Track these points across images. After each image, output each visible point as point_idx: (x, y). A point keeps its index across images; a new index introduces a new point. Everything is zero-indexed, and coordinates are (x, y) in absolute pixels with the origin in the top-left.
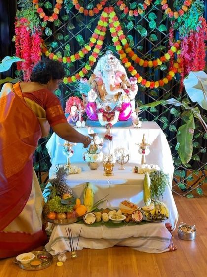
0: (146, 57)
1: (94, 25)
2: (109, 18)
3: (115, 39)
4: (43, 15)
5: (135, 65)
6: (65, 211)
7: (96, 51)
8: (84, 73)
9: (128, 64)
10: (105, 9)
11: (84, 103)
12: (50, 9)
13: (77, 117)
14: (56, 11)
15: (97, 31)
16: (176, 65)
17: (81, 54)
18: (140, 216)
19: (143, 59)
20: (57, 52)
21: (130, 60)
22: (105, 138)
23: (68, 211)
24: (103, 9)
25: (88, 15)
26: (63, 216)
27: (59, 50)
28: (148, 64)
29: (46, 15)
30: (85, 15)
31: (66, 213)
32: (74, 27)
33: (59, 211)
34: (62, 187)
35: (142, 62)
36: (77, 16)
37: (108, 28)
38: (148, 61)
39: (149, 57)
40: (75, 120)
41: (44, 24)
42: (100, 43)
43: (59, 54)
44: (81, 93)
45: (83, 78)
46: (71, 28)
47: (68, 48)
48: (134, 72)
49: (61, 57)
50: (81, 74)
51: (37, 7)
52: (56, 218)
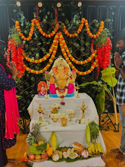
0: (79, 59)
1: (52, 42)
2: (59, 38)
3: (63, 50)
4: (23, 37)
5: (74, 63)
6: (40, 153)
7: (53, 56)
8: (47, 68)
9: (70, 63)
10: (57, 34)
11: (48, 85)
12: (27, 34)
13: (45, 93)
14: (31, 35)
15: (53, 46)
16: (95, 63)
17: (45, 58)
18: (86, 153)
19: (77, 60)
20: (32, 57)
21: (71, 61)
22: (61, 104)
23: (42, 153)
24: (56, 33)
25: (48, 37)
26: (39, 157)
27: (33, 56)
28: (80, 63)
29: (25, 37)
30: (46, 37)
31: (41, 155)
32: (40, 44)
33: (36, 154)
34: (37, 136)
35: (77, 62)
36: (42, 37)
37: (59, 44)
38: (80, 61)
39: (80, 59)
40: (43, 94)
41: (24, 42)
42: (55, 52)
43: (33, 58)
44: (46, 79)
45: (47, 71)
46: (39, 44)
47: (37, 55)
48: (73, 67)
49: (34, 60)
50: (45, 69)
51: (20, 33)
52: (35, 159)
